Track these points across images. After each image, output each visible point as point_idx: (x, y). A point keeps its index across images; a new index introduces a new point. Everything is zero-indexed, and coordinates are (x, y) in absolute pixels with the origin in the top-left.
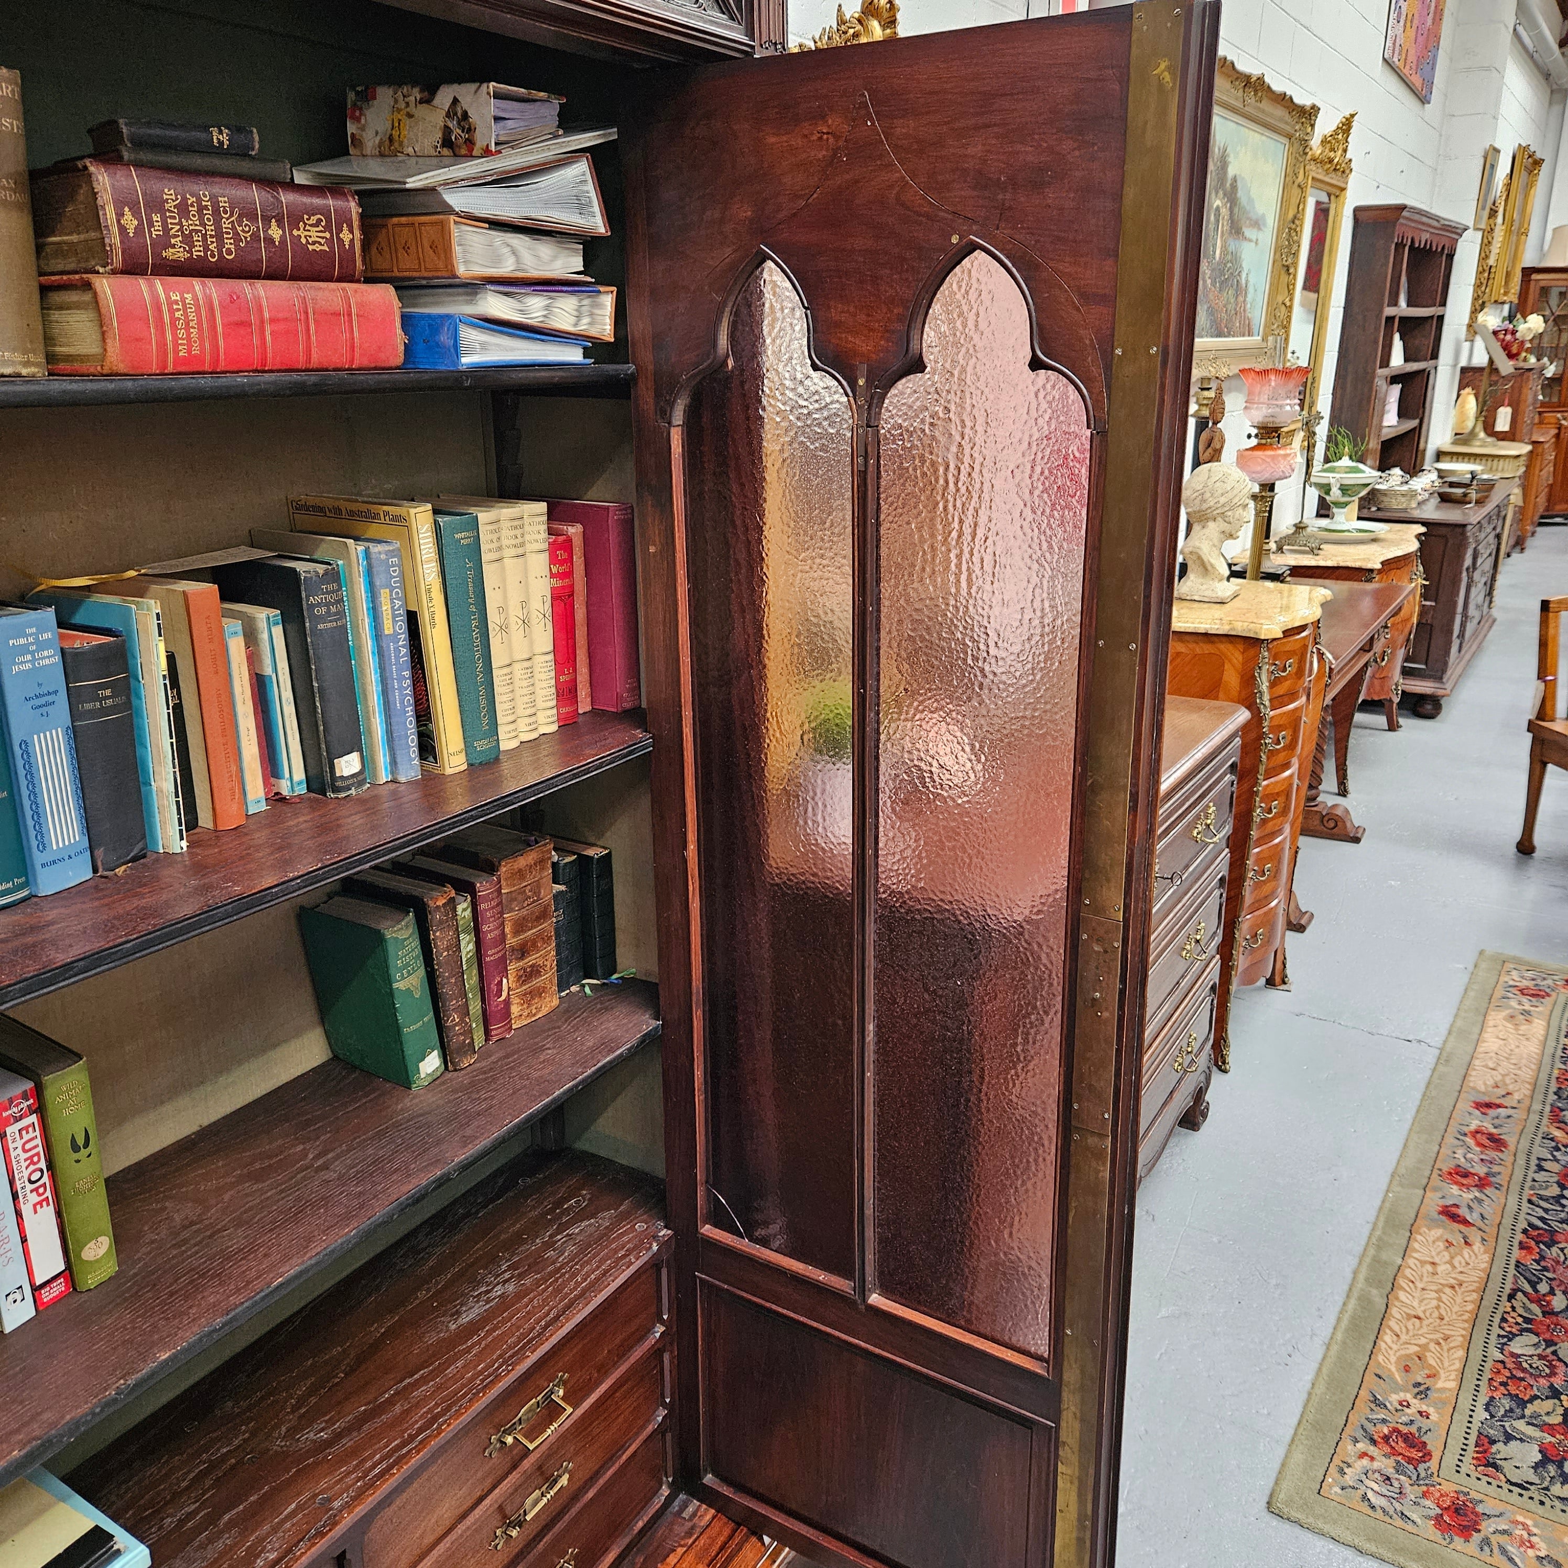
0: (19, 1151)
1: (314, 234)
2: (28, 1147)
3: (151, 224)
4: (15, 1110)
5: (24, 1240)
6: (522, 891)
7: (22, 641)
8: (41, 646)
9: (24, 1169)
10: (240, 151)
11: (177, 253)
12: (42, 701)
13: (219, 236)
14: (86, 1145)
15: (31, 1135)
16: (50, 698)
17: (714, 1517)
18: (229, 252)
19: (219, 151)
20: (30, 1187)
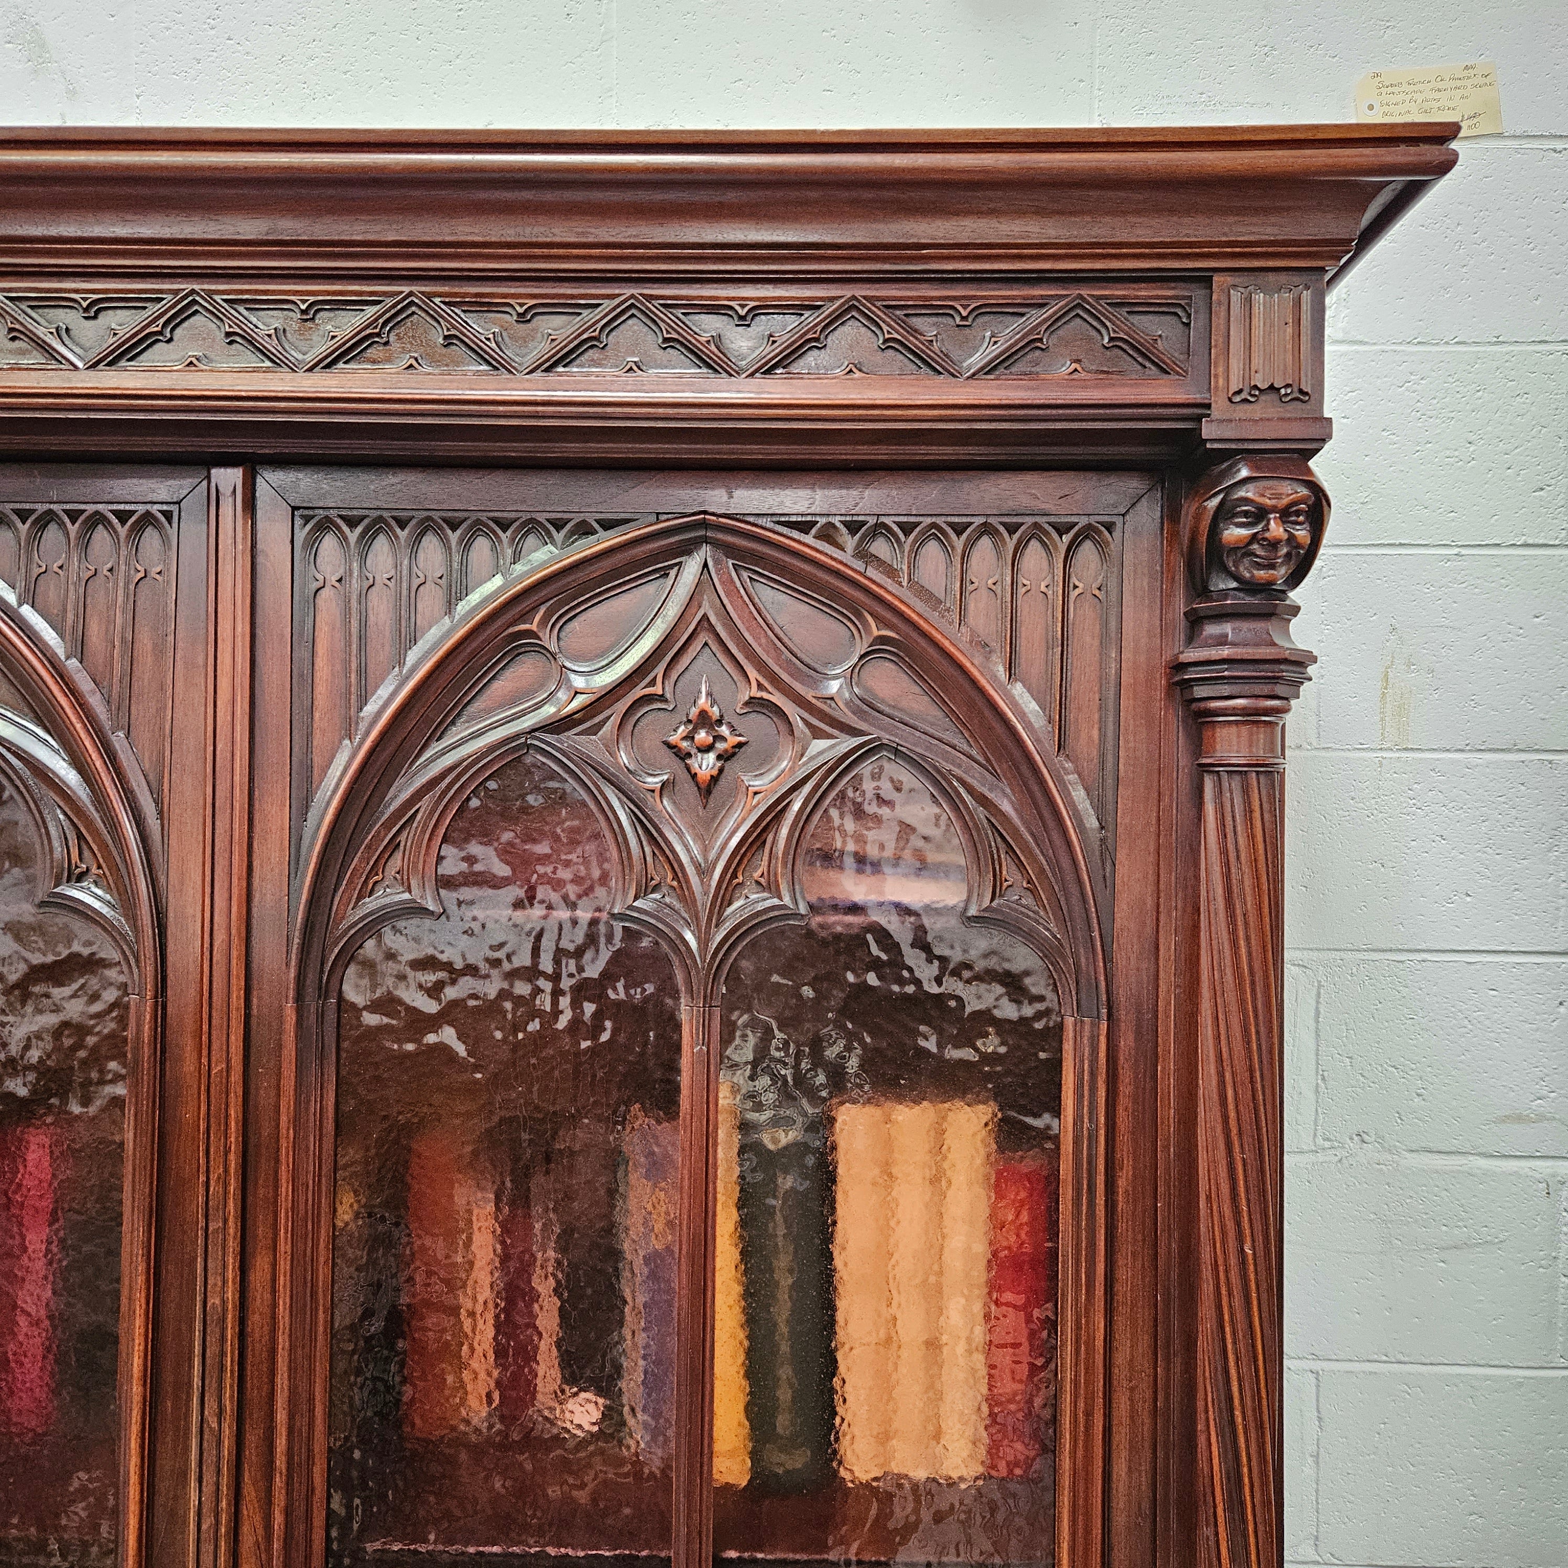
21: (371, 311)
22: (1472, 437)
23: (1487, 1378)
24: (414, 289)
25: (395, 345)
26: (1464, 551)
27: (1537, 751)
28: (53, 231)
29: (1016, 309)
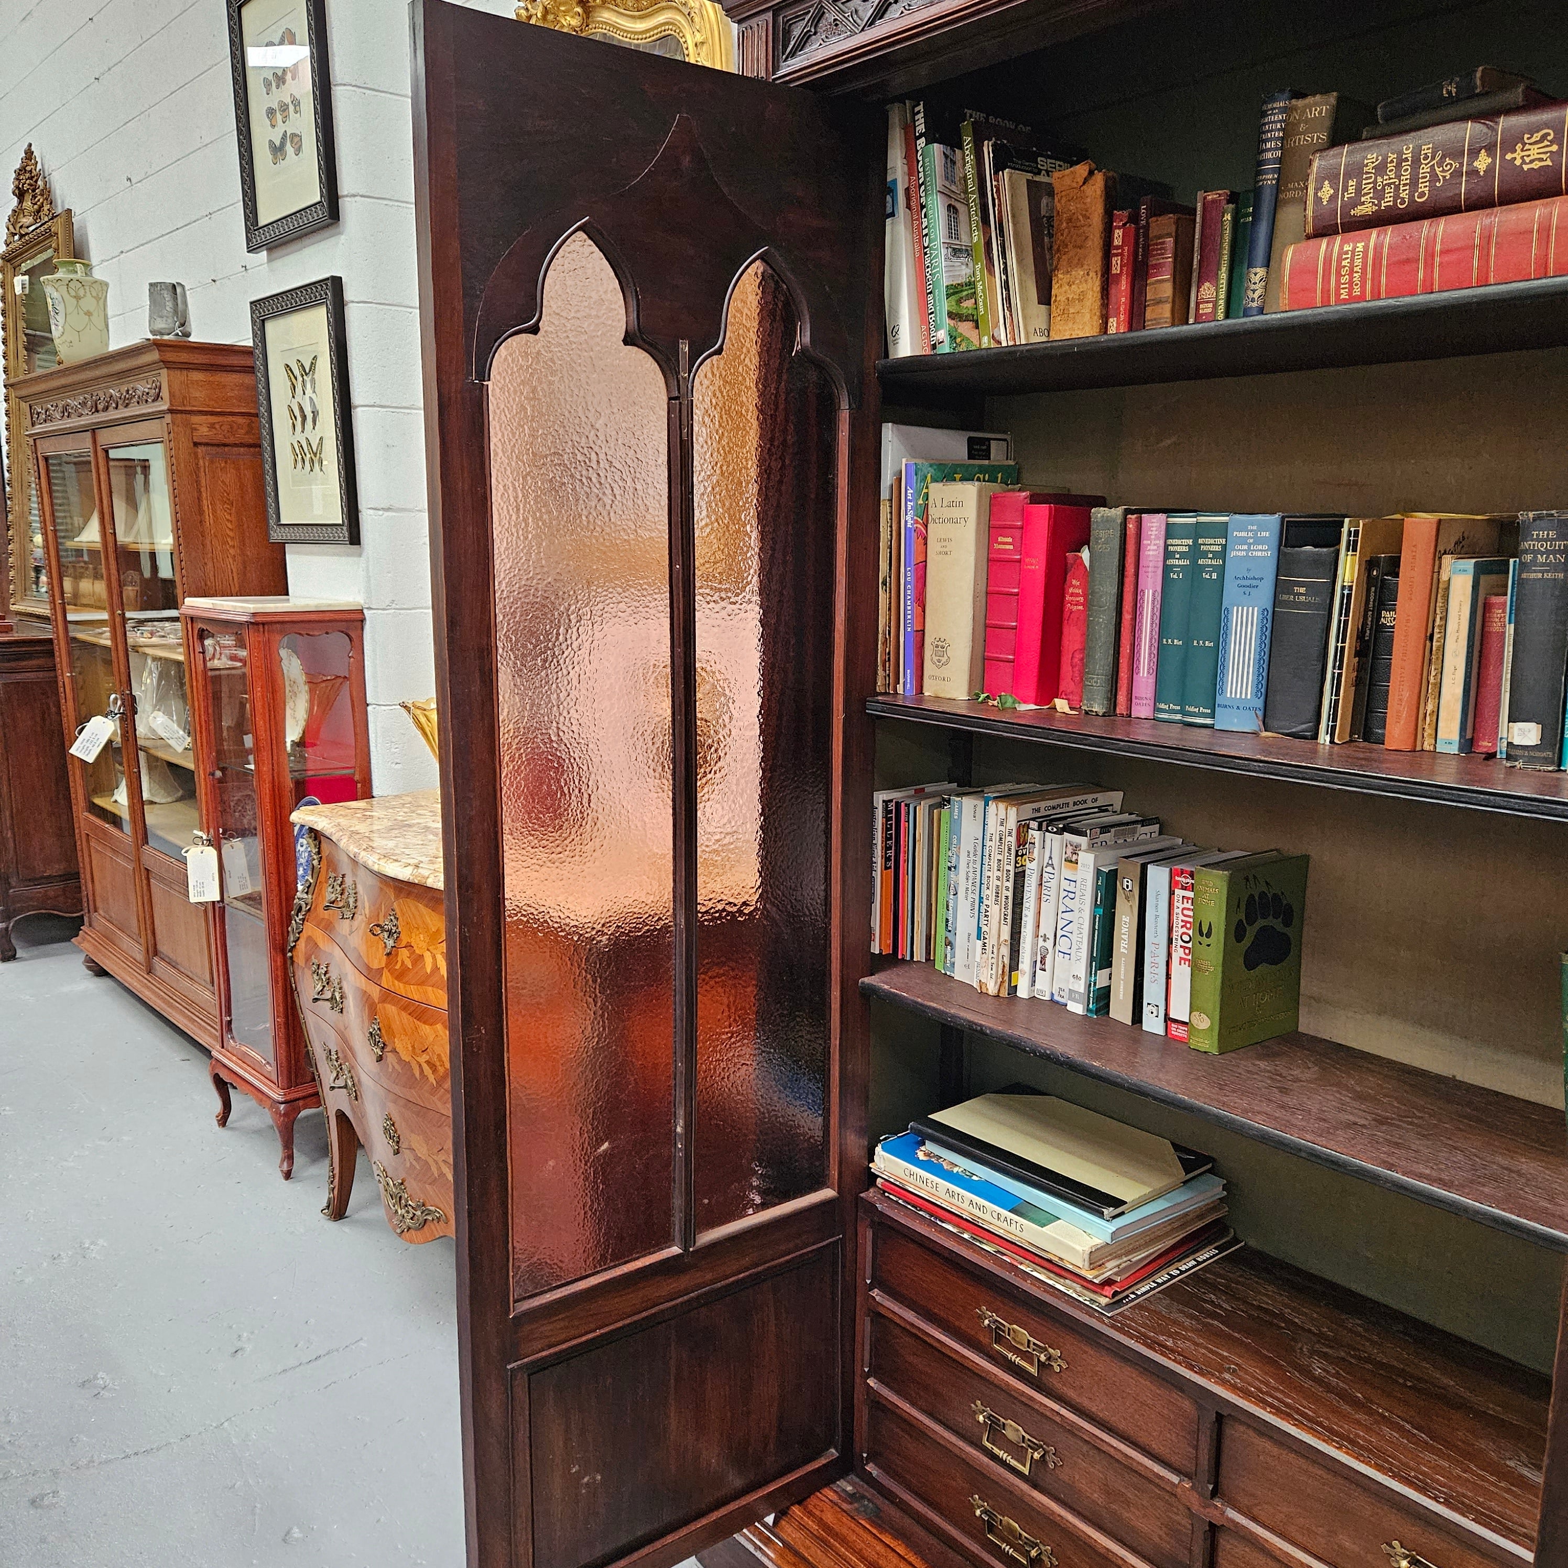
0: (1179, 911)
1: (1534, 151)
2: (1186, 912)
3: (1345, 189)
4: (1183, 880)
5: (1168, 977)
7: (1244, 534)
8: (1258, 541)
9: (1180, 926)
10: (1465, 93)
11: (1366, 209)
12: (1247, 583)
13: (1414, 183)
14: (1209, 935)
15: (1189, 906)
16: (1254, 583)
18: (1422, 195)
19: (1452, 101)
20: (1180, 943)
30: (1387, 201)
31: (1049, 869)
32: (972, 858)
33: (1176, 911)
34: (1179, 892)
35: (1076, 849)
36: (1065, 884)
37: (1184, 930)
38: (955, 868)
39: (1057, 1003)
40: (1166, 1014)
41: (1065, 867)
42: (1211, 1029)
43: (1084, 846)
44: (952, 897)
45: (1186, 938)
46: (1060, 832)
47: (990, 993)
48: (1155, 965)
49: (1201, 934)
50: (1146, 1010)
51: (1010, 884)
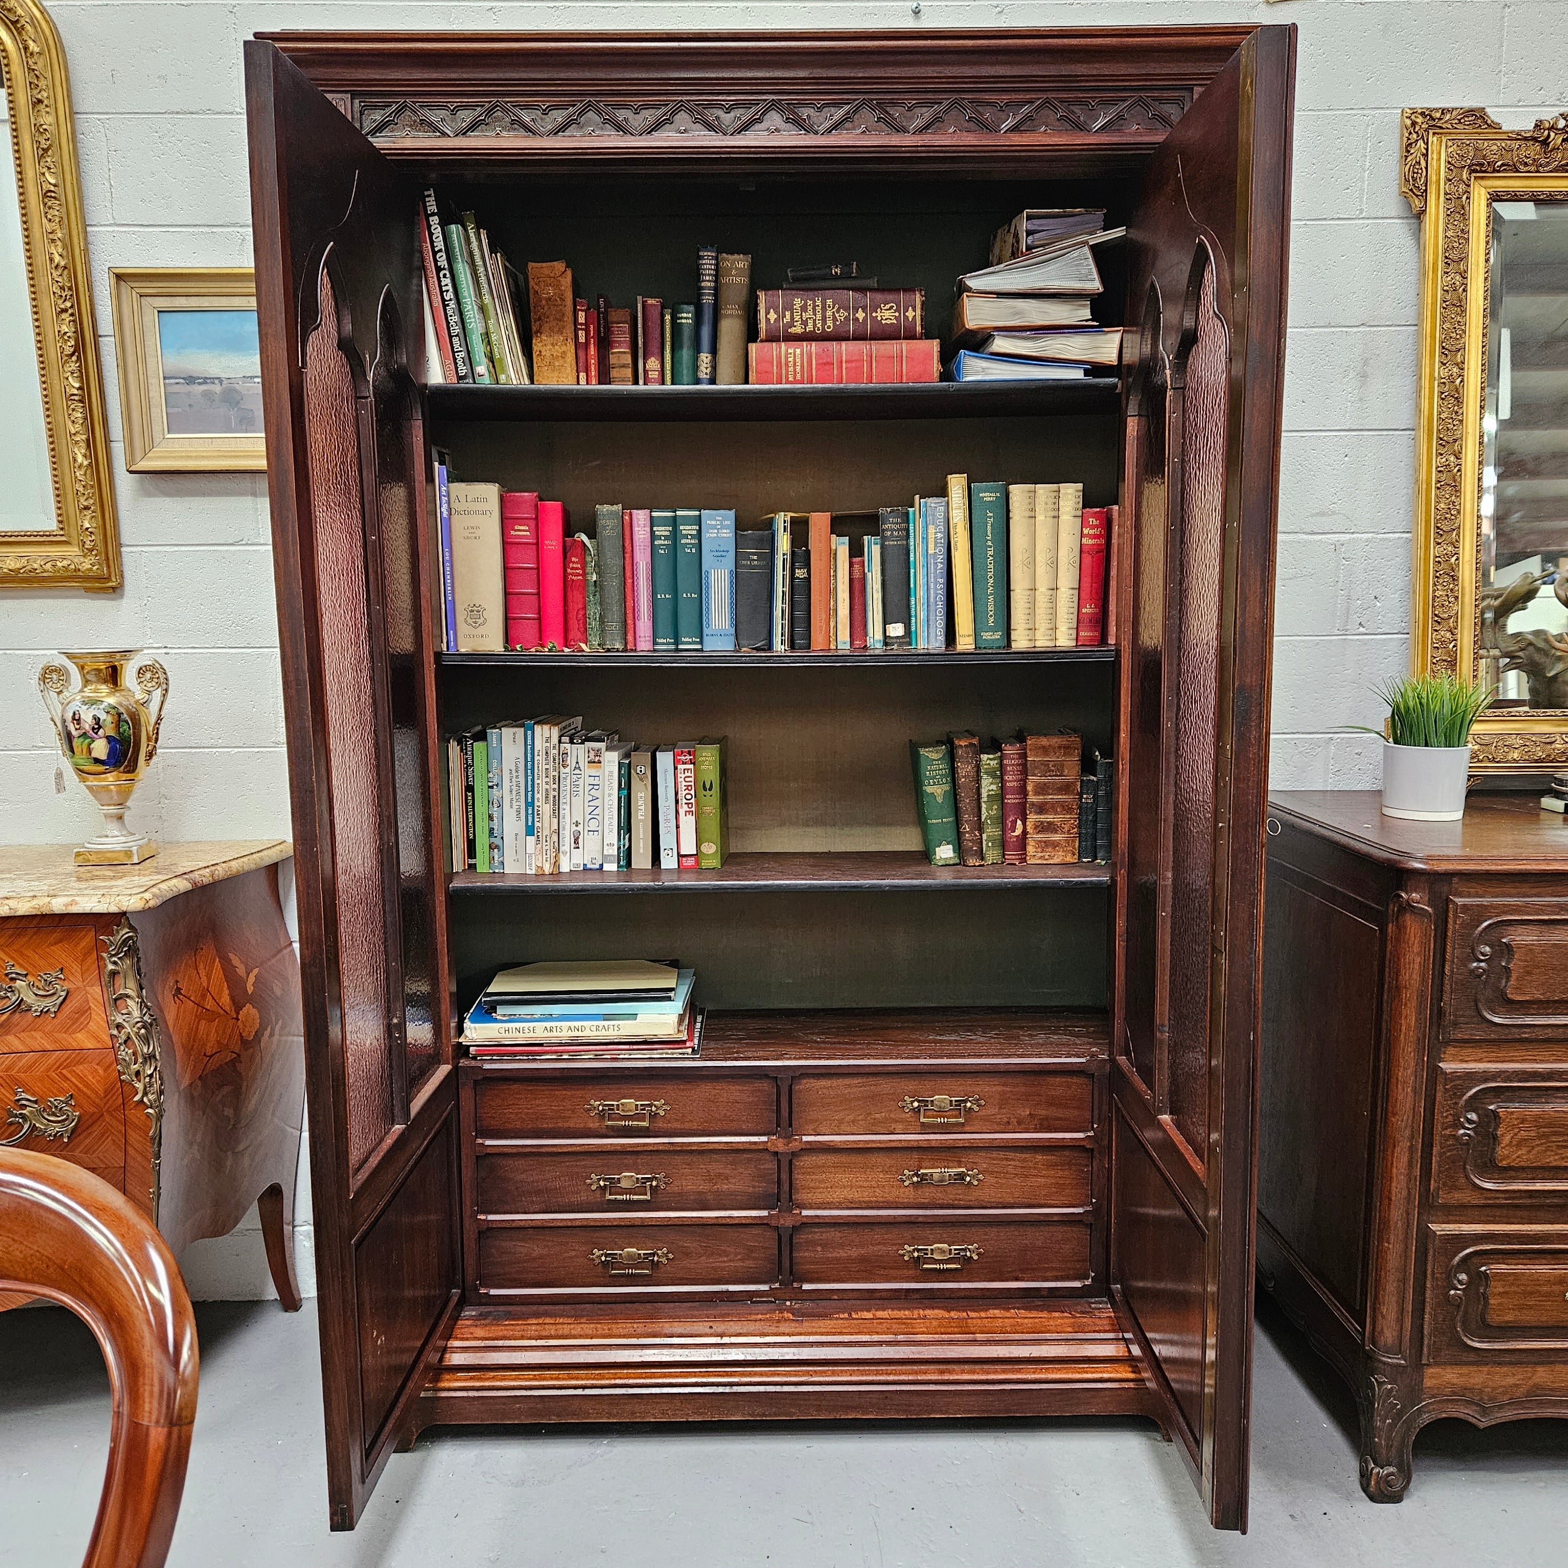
0: (682, 780)
1: (887, 314)
2: (687, 779)
3: (784, 316)
4: (683, 757)
5: (678, 827)
6: (1043, 763)
7: (714, 522)
8: (723, 527)
9: (683, 790)
10: (846, 276)
11: (798, 329)
12: (720, 554)
13: (824, 319)
14: (710, 789)
15: (689, 774)
16: (723, 554)
17: (1110, 1317)
18: (829, 327)
19: (836, 277)
20: (685, 801)
21: (847, 108)
22: (1314, 161)
23: (1303, 641)
24: (866, 97)
25: (856, 122)
26: (1308, 223)
27: (1340, 327)
28: (720, 75)
29: (1113, 102)
30: (810, 327)
31: (577, 771)
32: (514, 774)
33: (679, 780)
34: (680, 767)
35: (598, 753)
36: (591, 780)
37: (687, 791)
38: (497, 785)
39: (591, 869)
40: (678, 853)
41: (589, 767)
42: (717, 851)
43: (604, 749)
44: (496, 809)
45: (689, 797)
46: (582, 743)
47: (547, 873)
48: (667, 820)
49: (705, 789)
50: (663, 854)
51: (556, 786)
